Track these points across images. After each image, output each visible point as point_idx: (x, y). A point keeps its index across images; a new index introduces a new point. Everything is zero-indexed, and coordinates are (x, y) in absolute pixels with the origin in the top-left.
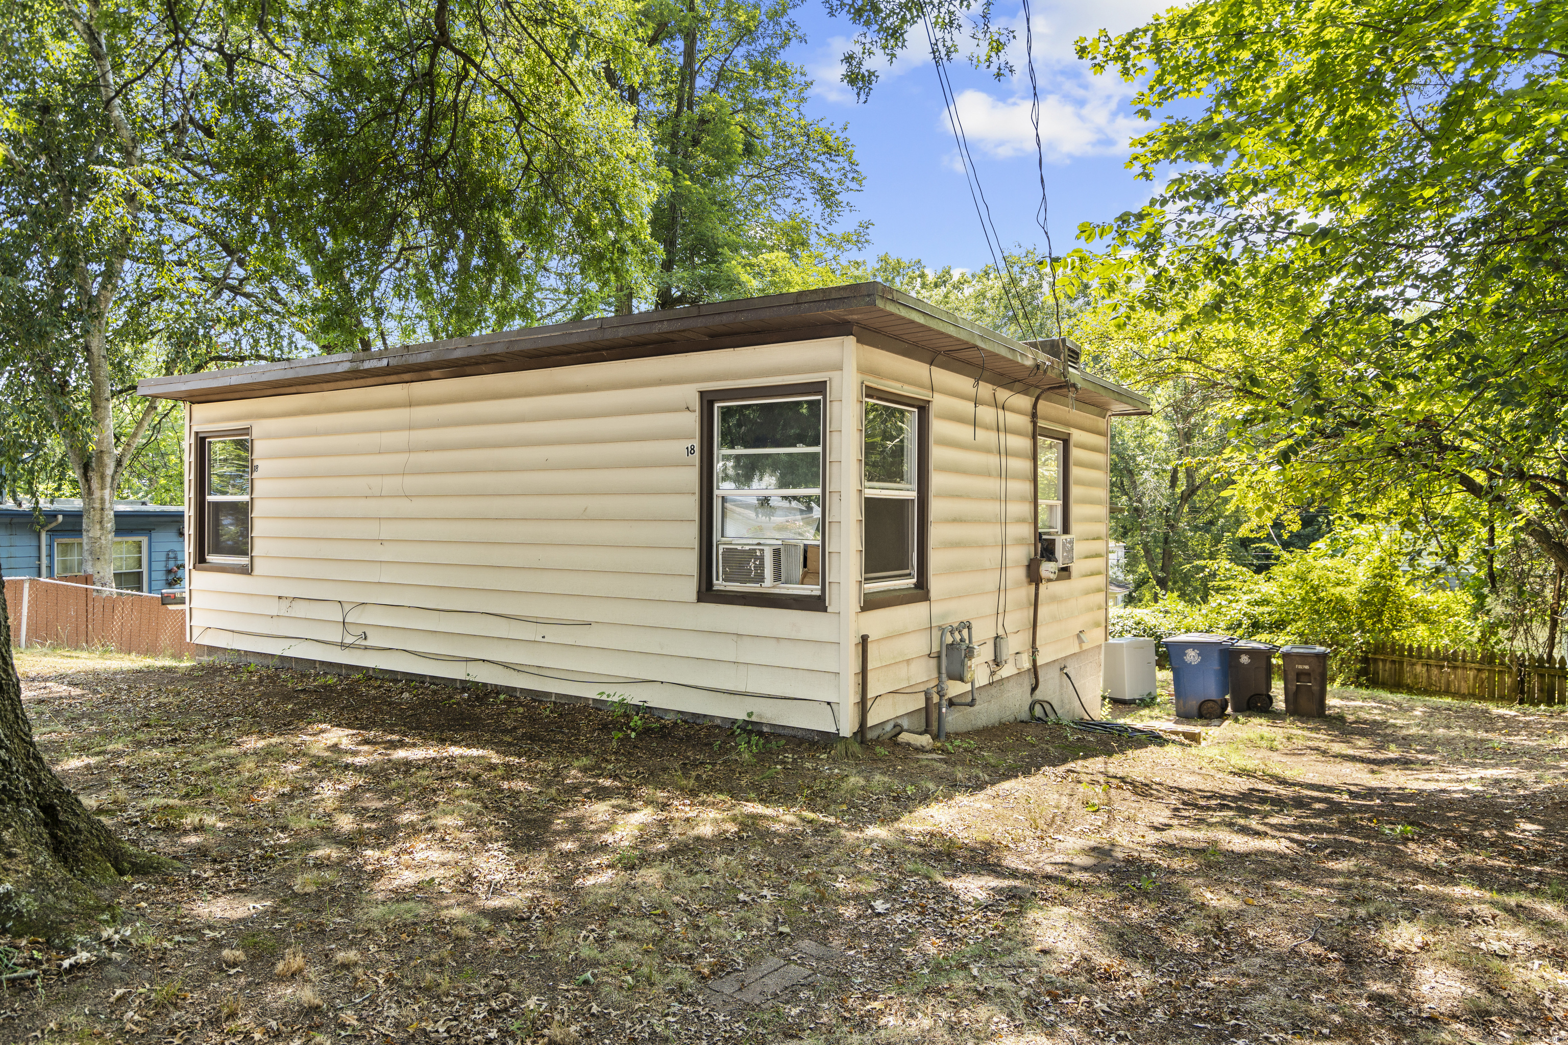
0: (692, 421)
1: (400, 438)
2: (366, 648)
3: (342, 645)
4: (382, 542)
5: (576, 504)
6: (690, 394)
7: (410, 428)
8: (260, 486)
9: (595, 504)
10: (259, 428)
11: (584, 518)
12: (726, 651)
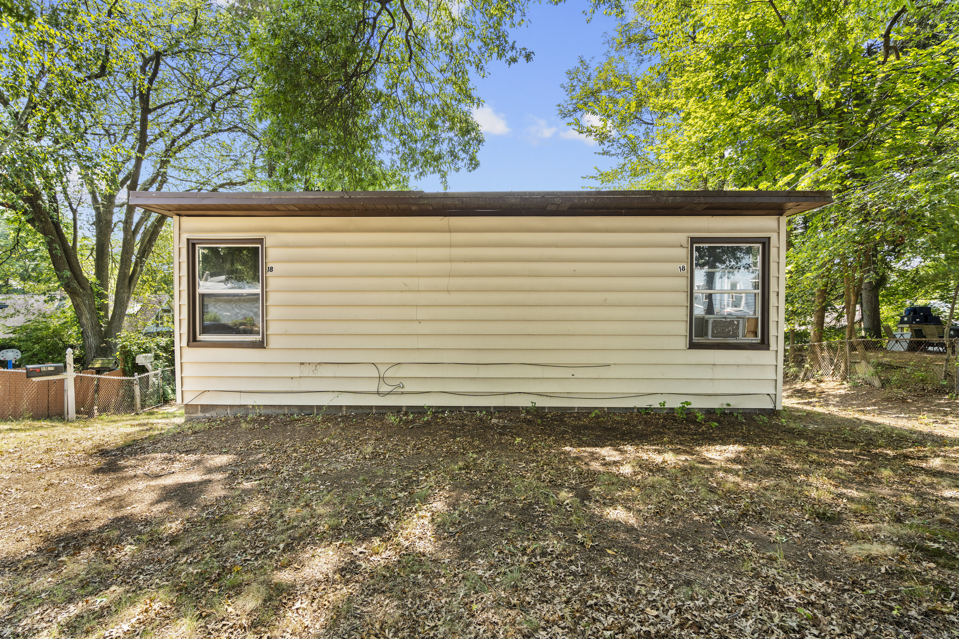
0: (683, 253)
1: (444, 252)
2: (403, 393)
3: (378, 393)
4: (420, 321)
5: (599, 297)
6: (683, 238)
7: (451, 246)
8: (273, 282)
9: (612, 297)
10: (270, 240)
11: (605, 305)
12: (708, 373)
